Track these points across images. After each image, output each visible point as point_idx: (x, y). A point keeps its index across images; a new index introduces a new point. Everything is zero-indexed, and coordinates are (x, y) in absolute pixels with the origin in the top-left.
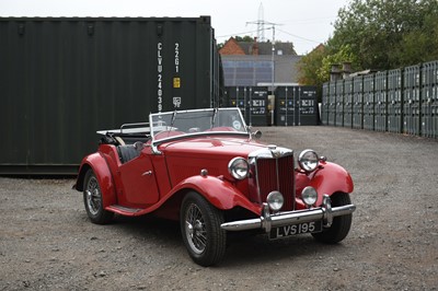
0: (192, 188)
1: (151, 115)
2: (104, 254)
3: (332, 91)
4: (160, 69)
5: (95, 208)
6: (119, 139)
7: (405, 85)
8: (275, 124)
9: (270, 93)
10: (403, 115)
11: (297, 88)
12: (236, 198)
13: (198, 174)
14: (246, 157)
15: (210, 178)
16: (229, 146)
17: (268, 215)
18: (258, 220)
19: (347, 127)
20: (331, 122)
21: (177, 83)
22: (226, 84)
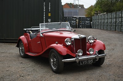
0: (53, 48)
1: (40, 24)
2: (24, 68)
3: (95, 19)
4: (44, 11)
5: (23, 53)
6: (30, 31)
7: (117, 17)
8: (78, 28)
9: (77, 19)
10: (116, 26)
11: (85, 17)
12: (67, 51)
13: (55, 43)
14: (71, 38)
15: (59, 45)
16: (65, 34)
17: (77, 57)
18: (74, 59)
19: (99, 29)
20: (95, 27)
21: (50, 15)
22: (65, 16)
